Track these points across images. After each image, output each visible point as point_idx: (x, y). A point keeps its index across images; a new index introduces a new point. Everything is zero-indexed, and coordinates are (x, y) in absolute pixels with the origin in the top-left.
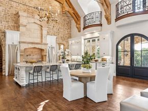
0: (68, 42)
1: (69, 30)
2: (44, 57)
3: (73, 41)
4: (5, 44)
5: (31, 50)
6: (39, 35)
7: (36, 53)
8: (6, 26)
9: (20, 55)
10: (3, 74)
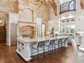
0: (48, 23)
1: (48, 15)
2: (34, 32)
3: (52, 22)
4: (8, 23)
5: (26, 27)
6: (31, 17)
7: (29, 29)
8: (9, 10)
9: (19, 31)
10: (7, 44)
